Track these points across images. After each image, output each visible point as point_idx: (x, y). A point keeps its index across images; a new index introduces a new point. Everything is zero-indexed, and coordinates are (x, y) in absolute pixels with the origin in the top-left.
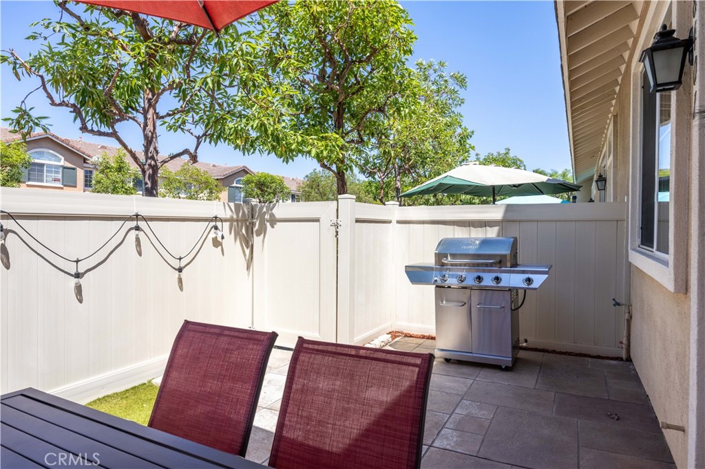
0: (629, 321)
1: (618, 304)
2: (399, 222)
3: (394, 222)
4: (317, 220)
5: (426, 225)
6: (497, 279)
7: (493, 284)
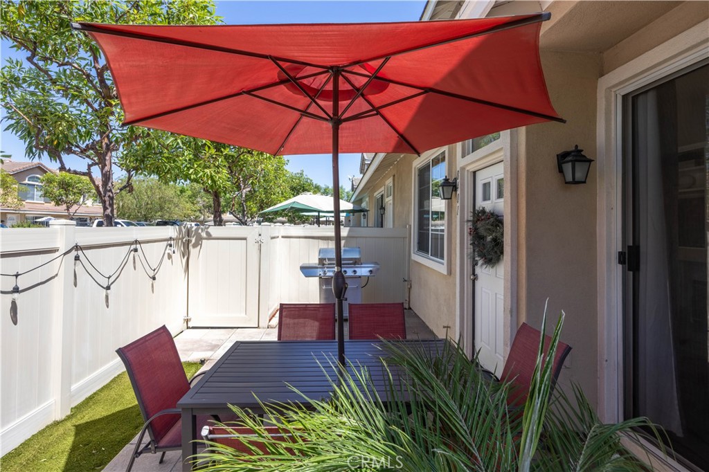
0: (410, 289)
1: (406, 281)
2: (283, 237)
3: (280, 237)
4: (245, 239)
5: (301, 239)
6: (355, 272)
7: (353, 274)
